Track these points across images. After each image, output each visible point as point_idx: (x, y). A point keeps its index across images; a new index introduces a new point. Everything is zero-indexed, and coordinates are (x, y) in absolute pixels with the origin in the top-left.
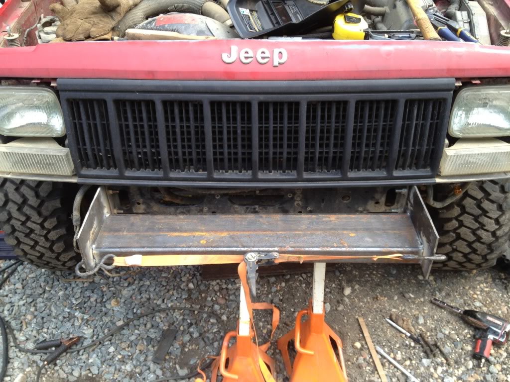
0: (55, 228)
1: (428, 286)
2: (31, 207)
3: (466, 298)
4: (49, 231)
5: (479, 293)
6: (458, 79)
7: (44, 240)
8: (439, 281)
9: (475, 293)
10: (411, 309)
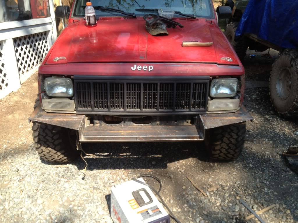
0: (57, 139)
1: (214, 167)
2: (49, 130)
3: (230, 171)
4: (55, 140)
5: (236, 169)
6: (210, 76)
7: (52, 144)
8: (219, 165)
9: (234, 170)
10: (206, 175)
